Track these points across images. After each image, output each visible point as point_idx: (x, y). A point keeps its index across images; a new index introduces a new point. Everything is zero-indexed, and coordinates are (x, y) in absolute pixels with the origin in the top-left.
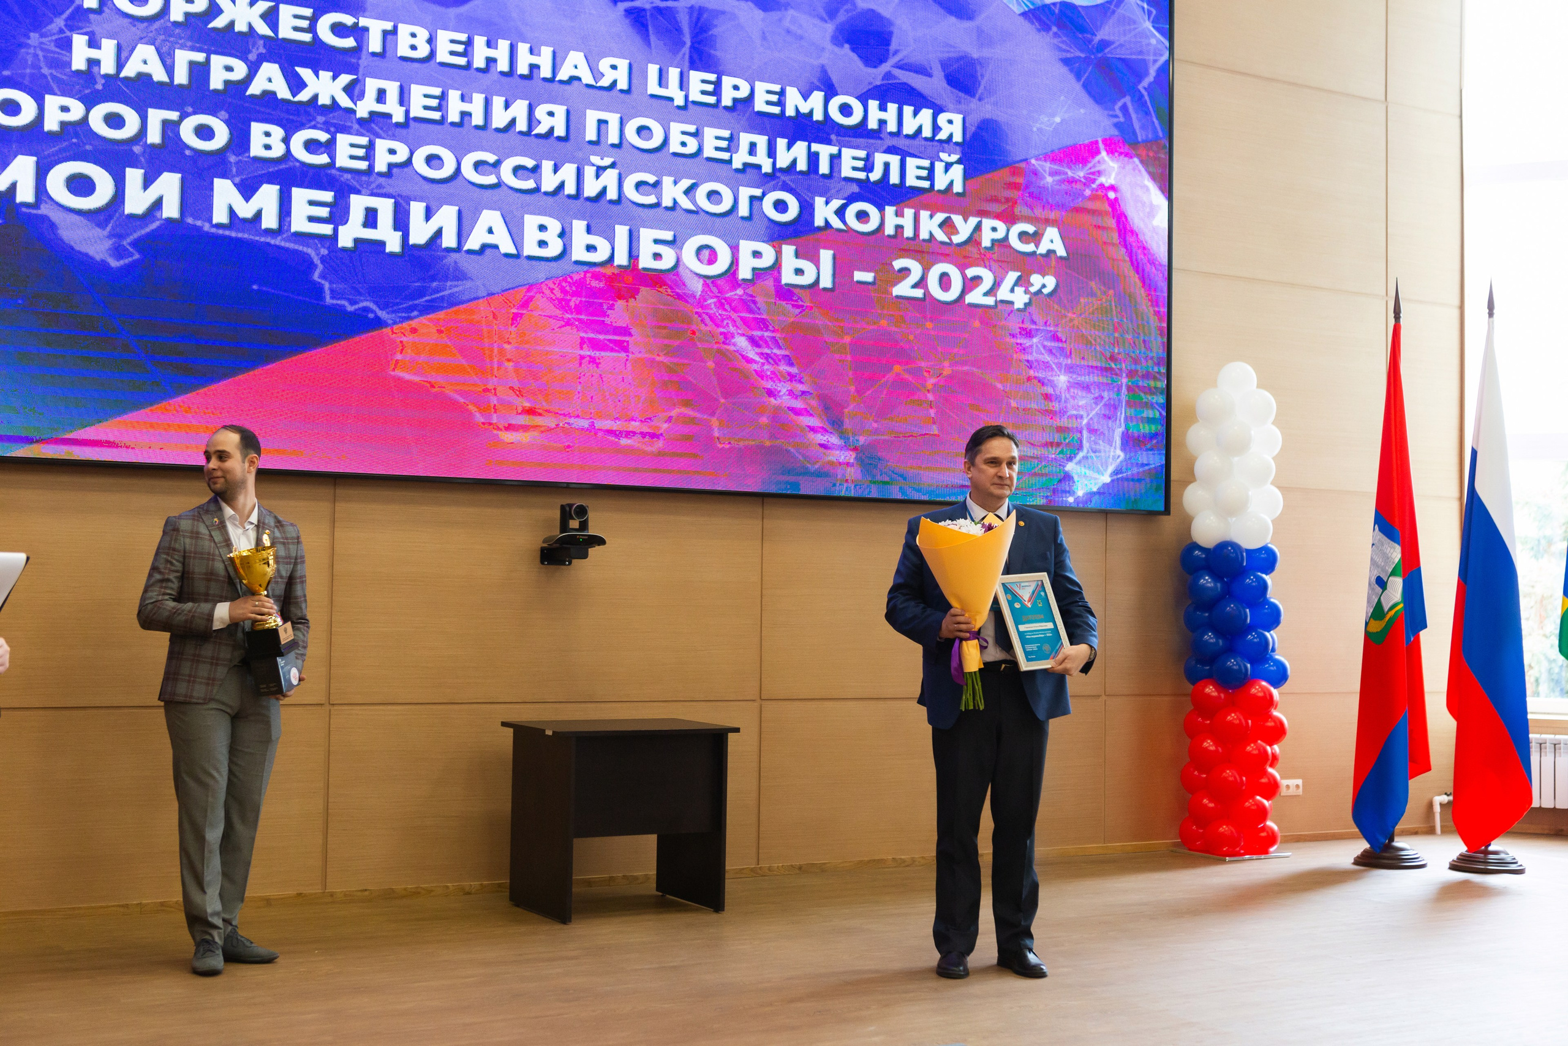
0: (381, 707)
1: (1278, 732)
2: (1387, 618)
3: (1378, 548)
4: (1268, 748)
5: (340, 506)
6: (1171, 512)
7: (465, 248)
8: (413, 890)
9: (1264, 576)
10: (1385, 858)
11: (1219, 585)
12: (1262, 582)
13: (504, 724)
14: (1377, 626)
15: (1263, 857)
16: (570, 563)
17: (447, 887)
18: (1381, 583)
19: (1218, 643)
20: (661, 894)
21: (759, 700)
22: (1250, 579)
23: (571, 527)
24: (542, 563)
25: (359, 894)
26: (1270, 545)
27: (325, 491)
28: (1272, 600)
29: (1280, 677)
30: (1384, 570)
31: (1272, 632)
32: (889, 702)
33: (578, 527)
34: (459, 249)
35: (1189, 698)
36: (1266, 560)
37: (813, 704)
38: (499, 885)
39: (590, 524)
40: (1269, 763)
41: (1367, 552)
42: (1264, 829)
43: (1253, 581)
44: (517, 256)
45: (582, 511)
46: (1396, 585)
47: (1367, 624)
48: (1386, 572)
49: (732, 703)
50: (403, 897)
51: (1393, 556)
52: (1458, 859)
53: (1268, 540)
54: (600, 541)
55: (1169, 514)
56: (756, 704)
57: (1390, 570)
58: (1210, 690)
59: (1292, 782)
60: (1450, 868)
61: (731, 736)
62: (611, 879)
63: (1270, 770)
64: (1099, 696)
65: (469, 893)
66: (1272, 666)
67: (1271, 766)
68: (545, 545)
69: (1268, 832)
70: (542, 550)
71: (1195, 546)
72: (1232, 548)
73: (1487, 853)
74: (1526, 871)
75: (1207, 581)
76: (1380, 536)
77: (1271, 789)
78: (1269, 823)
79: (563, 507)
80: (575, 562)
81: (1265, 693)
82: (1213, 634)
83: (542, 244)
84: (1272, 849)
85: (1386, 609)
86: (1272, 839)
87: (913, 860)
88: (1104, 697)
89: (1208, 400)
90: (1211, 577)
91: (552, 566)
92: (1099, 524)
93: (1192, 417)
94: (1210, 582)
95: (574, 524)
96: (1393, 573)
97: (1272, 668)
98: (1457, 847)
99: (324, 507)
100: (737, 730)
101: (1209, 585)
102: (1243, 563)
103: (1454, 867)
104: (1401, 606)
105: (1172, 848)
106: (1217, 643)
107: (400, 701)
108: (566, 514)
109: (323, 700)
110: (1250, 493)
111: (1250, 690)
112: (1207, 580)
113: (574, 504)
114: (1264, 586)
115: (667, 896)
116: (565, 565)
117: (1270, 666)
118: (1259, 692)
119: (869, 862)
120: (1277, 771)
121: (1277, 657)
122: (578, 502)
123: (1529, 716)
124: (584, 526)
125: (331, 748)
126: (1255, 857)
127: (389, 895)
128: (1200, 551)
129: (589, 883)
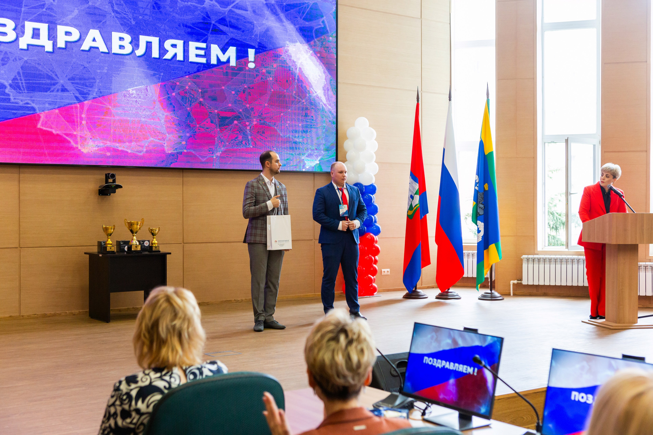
0: (39, 248)
1: (377, 251)
2: (414, 210)
3: (411, 184)
4: (373, 258)
5: (22, 175)
8: (54, 314)
9: (371, 195)
10: (413, 295)
12: (370, 198)
13: (85, 253)
14: (411, 213)
15: (371, 296)
16: (110, 195)
17: (66, 313)
18: (412, 197)
21: (183, 244)
22: (366, 196)
23: (109, 182)
24: (99, 195)
25: (33, 316)
26: (374, 184)
27: (16, 170)
28: (375, 204)
29: (377, 232)
30: (413, 192)
31: (375, 215)
32: (232, 243)
33: (112, 182)
36: (372, 189)
37: (204, 245)
38: (86, 312)
39: (116, 180)
40: (373, 262)
41: (407, 186)
42: (372, 286)
43: (367, 197)
45: (113, 176)
46: (417, 198)
47: (407, 212)
48: (413, 193)
49: (173, 245)
50: (49, 316)
51: (416, 188)
52: (438, 295)
53: (374, 183)
54: (120, 187)
56: (181, 245)
57: (415, 193)
59: (386, 270)
60: (436, 298)
63: (374, 265)
64: (312, 240)
65: (74, 315)
66: (375, 228)
67: (375, 263)
68: (100, 188)
69: (373, 287)
70: (99, 190)
72: (360, 185)
73: (448, 292)
74: (462, 298)
76: (412, 180)
77: (374, 272)
78: (374, 284)
79: (106, 175)
80: (112, 194)
81: (371, 237)
84: (375, 294)
85: (413, 206)
86: (375, 290)
87: (242, 300)
88: (314, 240)
89: (350, 131)
91: (104, 196)
92: (311, 177)
93: (346, 138)
95: (110, 180)
96: (416, 194)
97: (375, 229)
98: (438, 291)
99: (16, 176)
100: (170, 253)
102: (363, 190)
103: (437, 298)
104: (419, 205)
105: (340, 295)
107: (47, 246)
108: (107, 177)
109: (17, 246)
110: (366, 165)
111: (366, 237)
113: (110, 173)
114: (371, 199)
116: (108, 195)
117: (374, 228)
118: (369, 237)
119: (225, 301)
120: (377, 266)
121: (377, 225)
122: (112, 172)
123: (463, 244)
124: (114, 181)
125: (21, 264)
126: (368, 296)
127: (45, 316)
129: (120, 310)
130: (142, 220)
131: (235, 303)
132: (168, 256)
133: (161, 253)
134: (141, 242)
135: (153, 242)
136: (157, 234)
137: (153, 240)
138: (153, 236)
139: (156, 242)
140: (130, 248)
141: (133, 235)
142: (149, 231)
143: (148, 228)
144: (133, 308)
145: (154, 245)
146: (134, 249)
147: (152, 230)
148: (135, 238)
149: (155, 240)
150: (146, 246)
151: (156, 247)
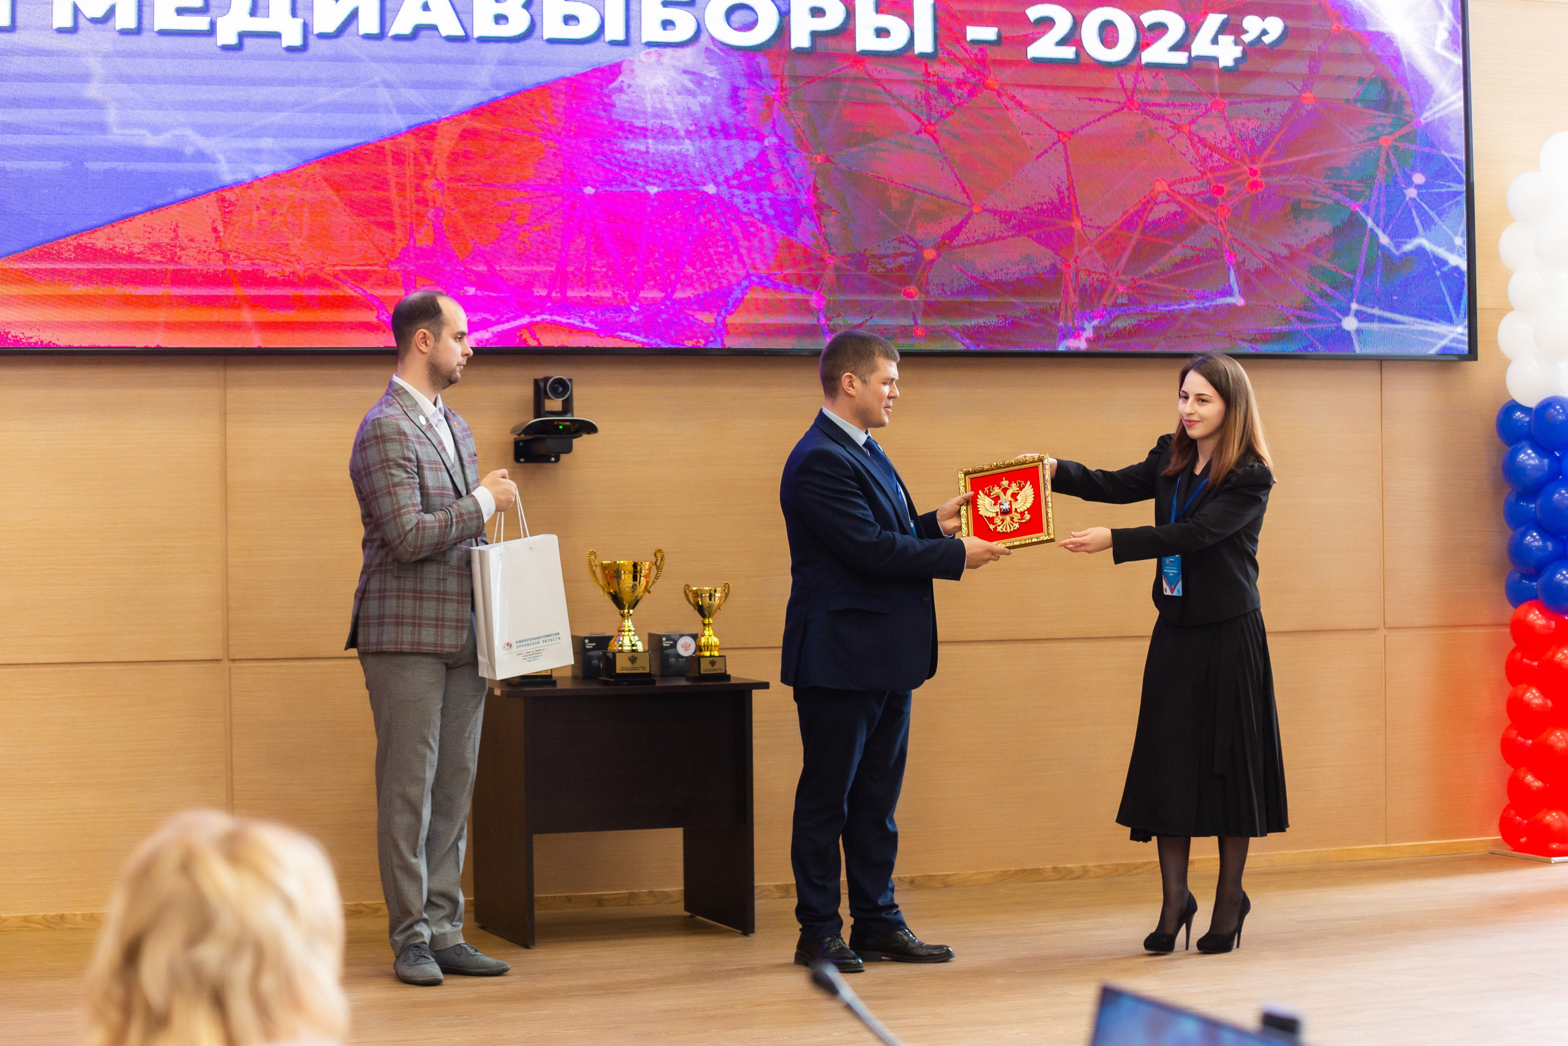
5: (235, 394)
6: (1479, 357)
7: (391, 34)
11: (1546, 461)
16: (556, 460)
19: (1547, 547)
20: (689, 914)
23: (549, 409)
24: (517, 460)
33: (558, 409)
34: (381, 35)
35: (1508, 630)
39: (575, 404)
44: (466, 39)
45: (562, 387)
54: (590, 428)
55: (1476, 359)
58: (1536, 618)
61: (754, 692)
62: (631, 894)
64: (1374, 629)
68: (518, 436)
70: (516, 442)
71: (1513, 406)
72: (1562, 407)
75: (1529, 458)
79: (537, 383)
80: (561, 457)
82: (1539, 534)
83: (500, 19)
88: (1383, 632)
89: (1523, 191)
90: (1535, 451)
91: (534, 466)
92: (1369, 377)
93: (1506, 218)
94: (1533, 458)
95: (553, 404)
99: (210, 395)
100: (765, 686)
101: (1532, 462)
105: (1490, 849)
106: (1543, 549)
108: (540, 391)
112: (1529, 455)
113: (550, 378)
115: (699, 918)
116: (551, 462)
122: (557, 372)
124: (566, 407)
125: (234, 719)
128: (1522, 413)
129: (600, 901)
130: (655, 555)
131: (1056, 883)
132: (756, 694)
133: (732, 681)
134: (655, 641)
135: (703, 640)
136: (719, 607)
137: (703, 635)
138: (703, 616)
139: (715, 640)
140: (610, 661)
141: (623, 616)
142: (687, 596)
143: (683, 586)
144: (651, 893)
145: (707, 654)
146: (623, 668)
147: (697, 594)
148: (628, 624)
149: (708, 632)
150: (682, 657)
151: (713, 660)
